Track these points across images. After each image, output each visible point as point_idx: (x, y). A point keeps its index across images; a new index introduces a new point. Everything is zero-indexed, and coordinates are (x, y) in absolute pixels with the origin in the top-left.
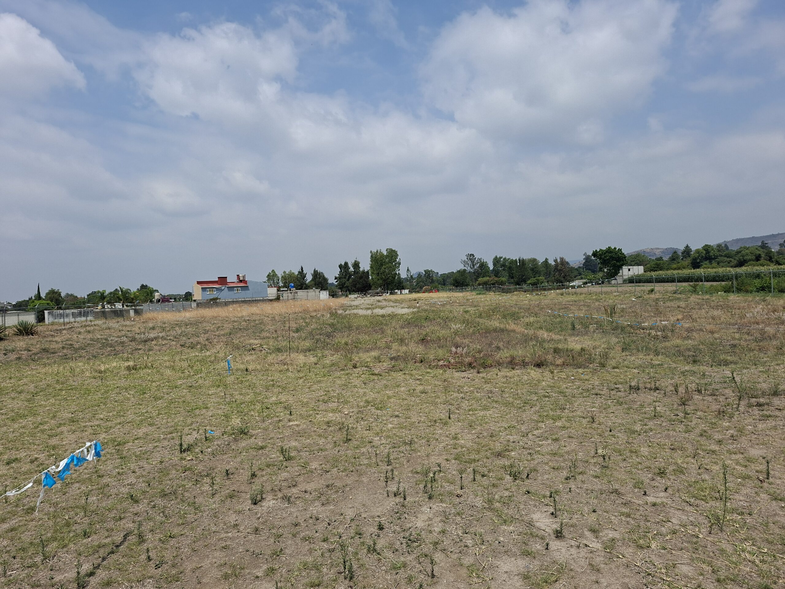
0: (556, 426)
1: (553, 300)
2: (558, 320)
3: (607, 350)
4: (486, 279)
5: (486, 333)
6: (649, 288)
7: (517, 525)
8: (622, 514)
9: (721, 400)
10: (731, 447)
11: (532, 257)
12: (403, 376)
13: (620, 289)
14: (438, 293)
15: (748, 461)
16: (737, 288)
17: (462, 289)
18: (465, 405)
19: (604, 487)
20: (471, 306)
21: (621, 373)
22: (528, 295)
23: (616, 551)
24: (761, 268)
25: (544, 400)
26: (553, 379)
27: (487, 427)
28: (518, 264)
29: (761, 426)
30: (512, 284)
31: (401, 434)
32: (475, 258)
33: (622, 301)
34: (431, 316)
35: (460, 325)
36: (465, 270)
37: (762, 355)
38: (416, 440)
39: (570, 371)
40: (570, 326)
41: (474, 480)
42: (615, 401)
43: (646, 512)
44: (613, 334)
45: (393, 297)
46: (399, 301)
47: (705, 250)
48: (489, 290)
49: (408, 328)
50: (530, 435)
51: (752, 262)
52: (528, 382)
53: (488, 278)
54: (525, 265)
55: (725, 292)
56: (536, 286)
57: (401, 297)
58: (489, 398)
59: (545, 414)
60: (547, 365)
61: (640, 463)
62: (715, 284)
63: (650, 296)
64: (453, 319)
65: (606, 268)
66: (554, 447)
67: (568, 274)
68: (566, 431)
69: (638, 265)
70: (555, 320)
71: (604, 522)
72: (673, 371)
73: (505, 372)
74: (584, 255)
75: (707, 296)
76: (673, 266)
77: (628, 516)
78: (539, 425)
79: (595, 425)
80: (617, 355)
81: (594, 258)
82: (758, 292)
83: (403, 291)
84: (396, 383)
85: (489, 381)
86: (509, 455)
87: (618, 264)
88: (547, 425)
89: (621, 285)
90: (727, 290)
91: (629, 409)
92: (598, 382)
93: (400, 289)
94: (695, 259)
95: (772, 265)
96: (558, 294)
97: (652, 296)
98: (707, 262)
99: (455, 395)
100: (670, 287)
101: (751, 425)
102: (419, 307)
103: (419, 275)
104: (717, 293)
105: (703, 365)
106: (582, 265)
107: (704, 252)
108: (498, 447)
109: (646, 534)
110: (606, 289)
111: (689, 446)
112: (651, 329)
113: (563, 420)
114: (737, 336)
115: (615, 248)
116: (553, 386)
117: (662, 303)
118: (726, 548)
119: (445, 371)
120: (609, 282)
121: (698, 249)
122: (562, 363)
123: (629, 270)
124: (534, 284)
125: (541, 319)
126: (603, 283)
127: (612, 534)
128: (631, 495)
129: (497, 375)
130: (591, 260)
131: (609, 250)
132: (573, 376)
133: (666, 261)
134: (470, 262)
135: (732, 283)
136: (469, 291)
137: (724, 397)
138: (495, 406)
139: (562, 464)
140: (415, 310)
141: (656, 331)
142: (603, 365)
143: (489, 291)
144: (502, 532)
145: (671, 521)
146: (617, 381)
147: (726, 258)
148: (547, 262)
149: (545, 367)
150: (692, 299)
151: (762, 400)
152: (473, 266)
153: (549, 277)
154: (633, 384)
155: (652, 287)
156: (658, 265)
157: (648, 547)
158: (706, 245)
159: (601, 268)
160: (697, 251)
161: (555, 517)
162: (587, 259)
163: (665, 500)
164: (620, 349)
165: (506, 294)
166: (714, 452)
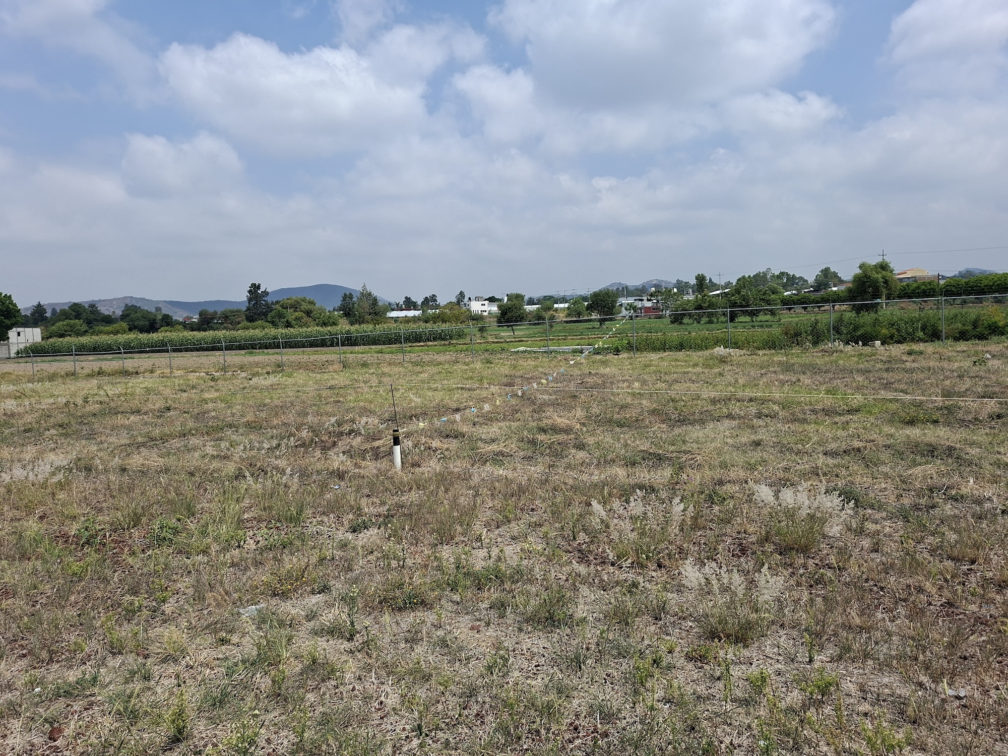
69: (36, 327)
123: (19, 334)
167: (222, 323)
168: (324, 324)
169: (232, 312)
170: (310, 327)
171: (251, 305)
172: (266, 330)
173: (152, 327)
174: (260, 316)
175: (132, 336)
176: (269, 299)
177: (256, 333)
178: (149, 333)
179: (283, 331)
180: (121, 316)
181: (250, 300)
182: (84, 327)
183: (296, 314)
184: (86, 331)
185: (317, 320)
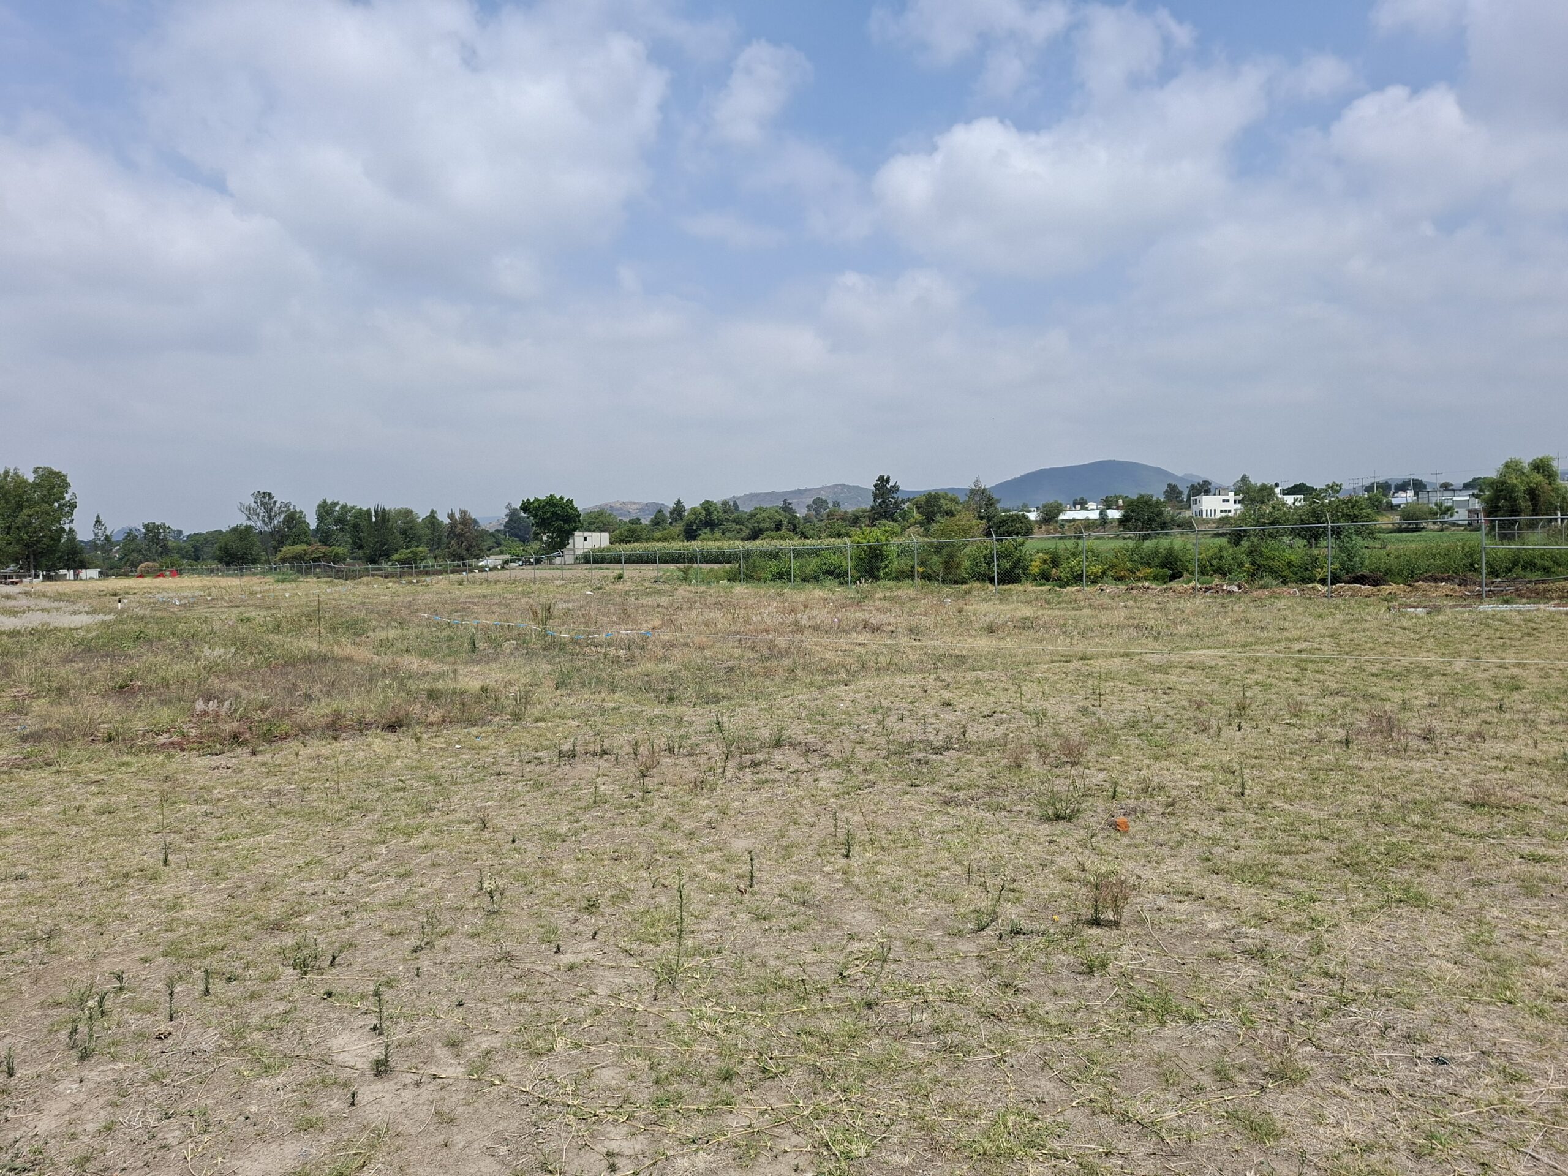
0: (411, 847)
1: (441, 593)
2: (445, 633)
3: (528, 688)
4: (299, 548)
5: (286, 664)
6: (617, 573)
7: (295, 1069)
8: (512, 998)
9: (701, 762)
10: (705, 841)
11: (404, 506)
12: (54, 778)
13: (568, 574)
14: (178, 579)
15: (728, 861)
16: (745, 574)
17: (241, 569)
18: (210, 829)
19: (487, 953)
20: (258, 607)
21: (548, 729)
22: (390, 584)
23: (491, 1073)
24: (783, 542)
25: (393, 797)
26: (419, 752)
27: (255, 870)
28: (374, 519)
29: (751, 800)
30: (360, 562)
31: (23, 919)
32: (275, 502)
33: (569, 595)
34: (152, 631)
35: (222, 651)
36: (249, 528)
37: (767, 683)
38: (66, 927)
39: (454, 733)
40: (466, 645)
41: (207, 992)
42: (531, 782)
43: (555, 986)
44: (545, 656)
45: (52, 587)
46: (69, 596)
47: (705, 510)
48: (307, 572)
49: (83, 661)
50: (352, 875)
51: (769, 533)
52: (365, 763)
53: (304, 547)
54: (388, 521)
55: (729, 580)
56: (410, 566)
57: (78, 586)
58: (272, 806)
59: (391, 825)
60: (409, 726)
61: (558, 895)
62: (716, 566)
63: (616, 587)
64: (211, 637)
65: (545, 533)
66: (400, 890)
67: (474, 544)
68: (429, 854)
69: (601, 531)
70: (439, 633)
71: (477, 1022)
72: (633, 717)
73: (318, 747)
74: (507, 507)
75: (703, 588)
76: (655, 535)
77: (523, 998)
78: (375, 850)
79: (487, 835)
80: (546, 696)
81: (525, 515)
82: (774, 581)
83: (84, 573)
84: (30, 795)
85: (277, 769)
86: (298, 925)
87: (567, 527)
88: (391, 847)
89: (570, 567)
90: (733, 578)
91: (552, 795)
92: (505, 750)
93: (75, 569)
94: (689, 525)
95: (796, 538)
96: (452, 583)
97: (620, 586)
98: (707, 530)
99: (189, 808)
100: (649, 571)
101: (738, 800)
102: (122, 611)
103: (129, 534)
104: (718, 582)
105: (682, 705)
106: (502, 528)
107: (704, 513)
108: (276, 909)
109: (549, 1026)
110: (542, 572)
111: (642, 850)
112: (609, 645)
113: (425, 832)
114: (737, 652)
115: (562, 498)
116: (416, 768)
117: (633, 599)
118: (677, 1019)
119: (172, 757)
120: (550, 560)
121: (695, 508)
122: (441, 719)
123: (585, 539)
124: (403, 562)
125: (413, 631)
126: (538, 561)
127: (486, 1042)
128: (532, 959)
129: (297, 754)
130: (520, 518)
131: (551, 502)
132: (458, 742)
133: (647, 525)
134: (261, 511)
135: (740, 566)
136: (258, 574)
137: (706, 757)
138: (283, 822)
139: (411, 923)
140: (112, 617)
141: (616, 650)
142: (517, 717)
143: (307, 574)
144: (258, 1092)
145: (595, 991)
146: (540, 744)
147: (734, 525)
148: (434, 517)
149: (405, 729)
150: (680, 591)
151: (759, 756)
152: (271, 518)
153: (438, 548)
154: (565, 748)
155: (621, 572)
156: (632, 533)
157: (549, 1051)
158: (707, 502)
159: (536, 535)
160: (694, 511)
161: (380, 1034)
162: (513, 515)
163: (590, 955)
164: (552, 684)
165: (343, 582)
166: (679, 853)
171: (877, 503)
181: (876, 497)
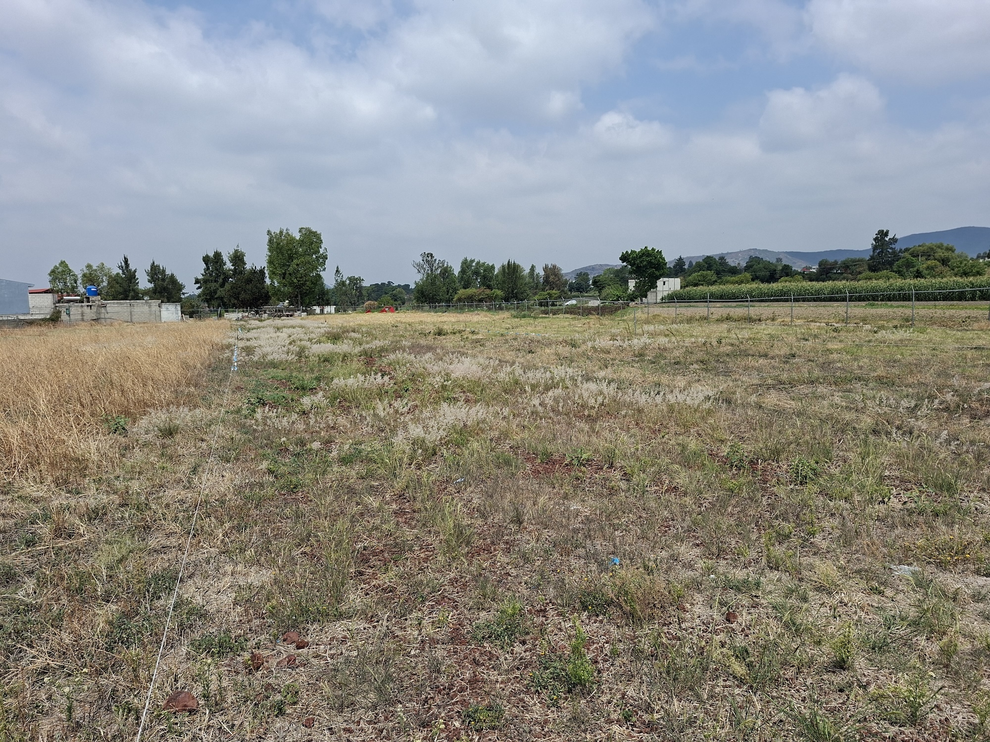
32: (435, 260)
65: (637, 279)
67: (562, 289)
69: (678, 277)
81: (625, 264)
83: (327, 309)
87: (655, 274)
93: (322, 306)
123: (664, 283)
131: (645, 252)
134: (426, 267)
148: (534, 271)
152: (432, 272)
167: (842, 274)
168: (965, 274)
169: (854, 261)
170: (945, 277)
171: (876, 254)
172: (891, 280)
173: (772, 277)
174: (884, 265)
175: (754, 285)
176: (897, 247)
177: (879, 283)
178: (770, 283)
179: (912, 282)
180: (746, 267)
181: (875, 248)
182: (714, 278)
183: (929, 262)
184: (716, 281)
185: (956, 270)
